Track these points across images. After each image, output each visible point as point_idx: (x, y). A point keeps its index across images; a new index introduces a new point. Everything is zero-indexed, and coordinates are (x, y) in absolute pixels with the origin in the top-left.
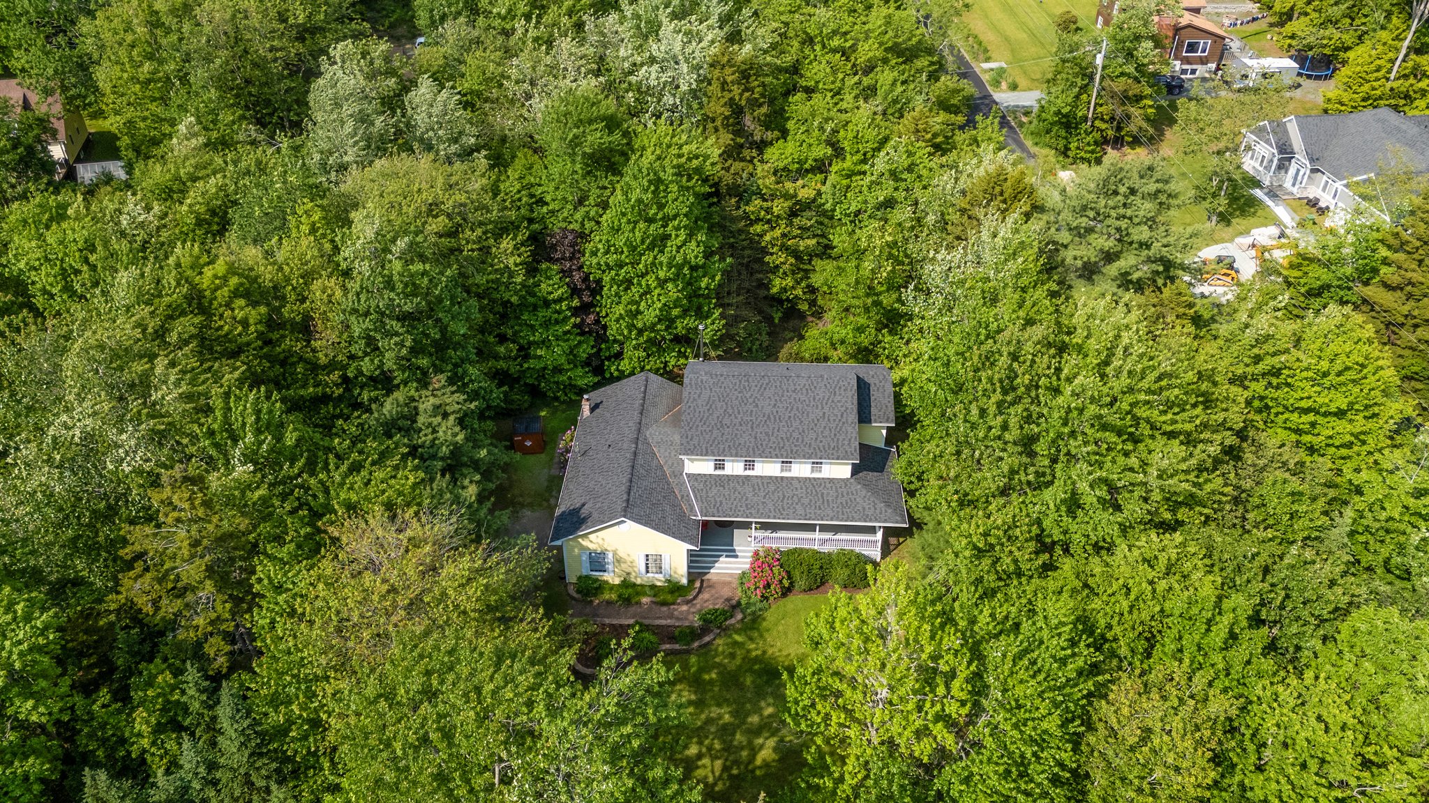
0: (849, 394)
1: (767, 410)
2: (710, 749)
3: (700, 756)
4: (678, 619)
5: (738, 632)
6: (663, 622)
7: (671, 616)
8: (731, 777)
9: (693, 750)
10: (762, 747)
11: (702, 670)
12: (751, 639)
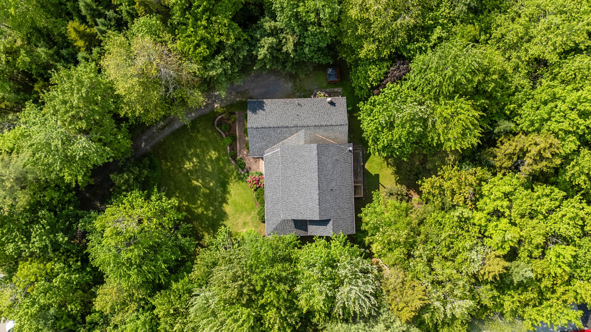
0: (311, 217)
1: (301, 181)
2: (196, 165)
3: (193, 163)
4: (240, 151)
5: (237, 172)
6: (238, 145)
7: (241, 149)
8: (187, 173)
9: (195, 160)
10: (198, 181)
11: (223, 161)
12: (235, 178)
